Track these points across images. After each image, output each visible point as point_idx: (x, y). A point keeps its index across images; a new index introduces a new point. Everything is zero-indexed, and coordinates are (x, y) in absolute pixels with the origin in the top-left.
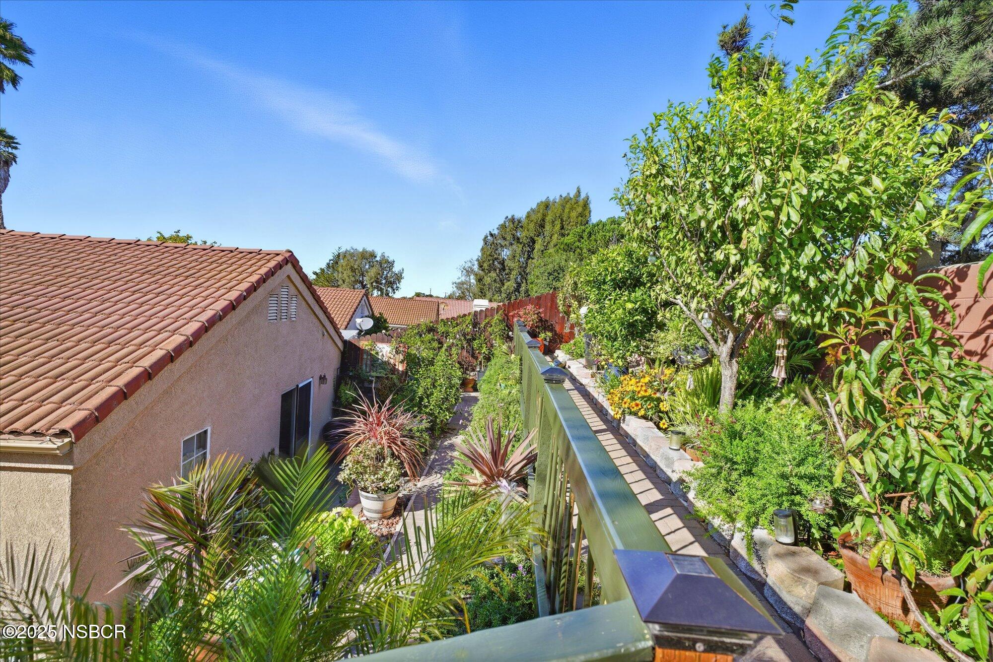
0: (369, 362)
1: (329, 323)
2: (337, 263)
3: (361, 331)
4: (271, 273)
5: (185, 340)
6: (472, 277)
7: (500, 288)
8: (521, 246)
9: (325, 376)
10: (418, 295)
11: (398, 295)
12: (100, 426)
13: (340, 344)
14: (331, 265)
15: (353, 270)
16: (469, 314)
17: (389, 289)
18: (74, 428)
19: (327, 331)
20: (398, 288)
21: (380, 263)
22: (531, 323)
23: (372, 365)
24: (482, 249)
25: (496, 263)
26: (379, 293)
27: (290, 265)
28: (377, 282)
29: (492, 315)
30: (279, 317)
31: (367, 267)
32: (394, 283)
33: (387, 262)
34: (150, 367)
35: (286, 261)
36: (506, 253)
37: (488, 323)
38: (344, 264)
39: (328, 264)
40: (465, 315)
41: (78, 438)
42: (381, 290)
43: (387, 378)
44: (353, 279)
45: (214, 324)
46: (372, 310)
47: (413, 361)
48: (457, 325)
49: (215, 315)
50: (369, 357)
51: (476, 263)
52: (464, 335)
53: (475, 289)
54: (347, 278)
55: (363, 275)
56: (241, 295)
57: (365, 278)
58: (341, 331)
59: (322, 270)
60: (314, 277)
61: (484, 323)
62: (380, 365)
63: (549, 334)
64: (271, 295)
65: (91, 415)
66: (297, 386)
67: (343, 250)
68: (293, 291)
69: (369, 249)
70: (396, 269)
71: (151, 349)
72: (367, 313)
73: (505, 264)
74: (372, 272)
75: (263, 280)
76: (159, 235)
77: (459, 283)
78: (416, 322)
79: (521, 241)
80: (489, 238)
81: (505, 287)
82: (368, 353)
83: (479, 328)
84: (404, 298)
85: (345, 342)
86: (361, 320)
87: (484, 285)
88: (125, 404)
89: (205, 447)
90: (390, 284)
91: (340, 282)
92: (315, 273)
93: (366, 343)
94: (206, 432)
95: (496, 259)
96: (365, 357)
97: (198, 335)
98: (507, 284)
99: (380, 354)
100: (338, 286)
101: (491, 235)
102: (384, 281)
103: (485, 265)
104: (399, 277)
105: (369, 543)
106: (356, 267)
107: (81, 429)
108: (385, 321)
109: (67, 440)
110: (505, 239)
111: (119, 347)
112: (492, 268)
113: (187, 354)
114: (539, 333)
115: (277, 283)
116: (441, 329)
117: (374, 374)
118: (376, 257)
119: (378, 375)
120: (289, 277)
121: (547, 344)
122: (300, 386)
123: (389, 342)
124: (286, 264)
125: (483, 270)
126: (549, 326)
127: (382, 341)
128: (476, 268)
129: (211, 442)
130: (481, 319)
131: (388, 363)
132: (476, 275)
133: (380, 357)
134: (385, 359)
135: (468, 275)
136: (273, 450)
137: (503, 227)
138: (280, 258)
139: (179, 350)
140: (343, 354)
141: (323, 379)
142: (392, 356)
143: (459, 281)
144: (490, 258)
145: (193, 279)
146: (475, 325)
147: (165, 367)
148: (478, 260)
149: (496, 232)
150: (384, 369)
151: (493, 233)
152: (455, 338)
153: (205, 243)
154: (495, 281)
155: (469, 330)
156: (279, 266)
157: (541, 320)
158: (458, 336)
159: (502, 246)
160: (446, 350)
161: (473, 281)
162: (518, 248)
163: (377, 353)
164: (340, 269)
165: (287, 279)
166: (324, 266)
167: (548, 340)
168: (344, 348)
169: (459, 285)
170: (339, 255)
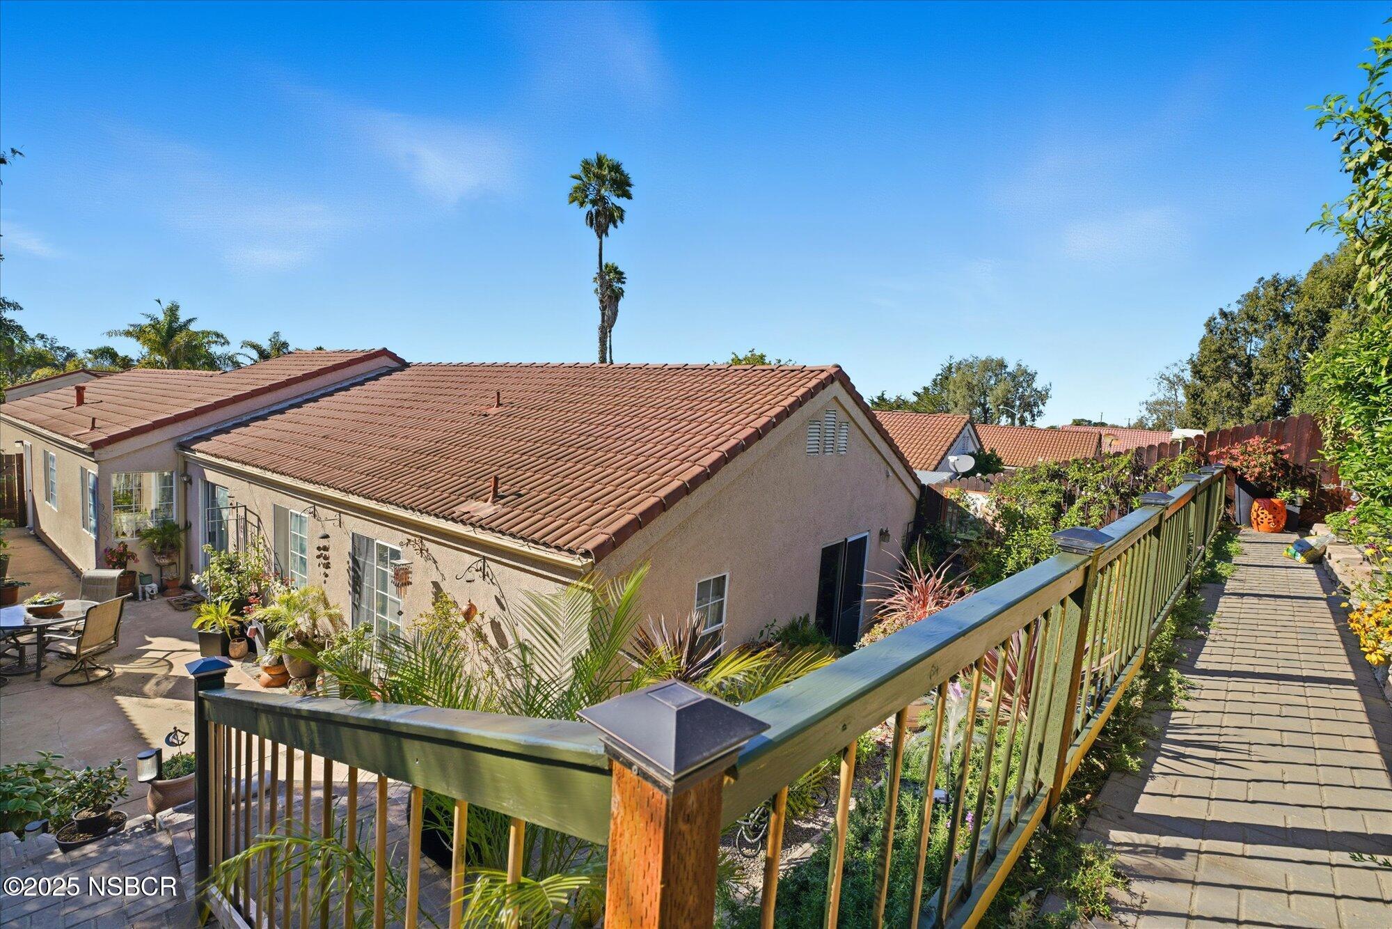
0: (955, 518)
1: (897, 460)
2: (947, 378)
3: (957, 474)
4: (810, 394)
5: (703, 471)
6: (1181, 391)
7: (1240, 409)
8: (1291, 329)
9: (887, 531)
10: (1078, 423)
11: (1041, 423)
12: (617, 552)
13: (915, 490)
14: (938, 381)
15: (970, 387)
16: (1127, 451)
17: (1027, 415)
18: (595, 549)
19: (894, 472)
20: (1040, 413)
21: (1013, 377)
22: (1257, 470)
23: (960, 523)
24: (1203, 341)
25: (1233, 365)
26: (1010, 420)
27: (837, 384)
28: (1006, 404)
29: (1173, 456)
30: (821, 450)
31: (992, 382)
32: (1036, 404)
33: (1025, 372)
34: (665, 498)
35: (831, 379)
36: (1255, 346)
37: (1163, 468)
38: (958, 379)
39: (935, 381)
40: (1118, 454)
41: (598, 560)
42: (1012, 416)
43: (980, 543)
44: (970, 400)
45: (736, 455)
46: (980, 443)
47: (1011, 518)
48: (1103, 469)
49: (737, 444)
50: (956, 511)
51: (1189, 367)
52: (1115, 486)
53: (1185, 410)
54: (961, 400)
55: (984, 394)
56: (770, 421)
57: (988, 398)
58: (917, 471)
59: (926, 389)
60: (915, 399)
61: (1155, 468)
62: (971, 523)
63: (1303, 493)
64: (813, 422)
65: (609, 539)
66: (846, 540)
67: (957, 359)
68: (842, 416)
69: (996, 356)
70: (1038, 384)
71: (671, 479)
72: (972, 449)
73: (1253, 365)
74: (999, 391)
75: (799, 403)
76: (734, 356)
77: (1157, 403)
78: (1030, 463)
79: (1293, 319)
80: (1219, 320)
81: (1252, 407)
82: (954, 505)
83: (1146, 476)
84: (1052, 428)
85: (922, 488)
86: (956, 458)
87: (1203, 404)
88: (639, 534)
89: (722, 596)
90: (1028, 406)
91: (951, 405)
92: (916, 394)
93: (952, 490)
94: (724, 577)
95: (1234, 357)
96: (950, 509)
97: (716, 466)
98: (1255, 402)
99: (972, 507)
100: (948, 411)
101: (1224, 315)
102: (1018, 403)
103: (1207, 370)
104: (1043, 397)
105: (865, 749)
106: (975, 383)
107: (601, 552)
108: (999, 460)
109: (590, 560)
110: (1253, 319)
111: (646, 475)
112: (1222, 373)
113: (704, 488)
114: (1278, 490)
115: (819, 406)
116: (1073, 474)
117: (962, 536)
118: (1006, 367)
119: (969, 537)
120: (836, 398)
121: (1297, 510)
122: (849, 541)
123: (986, 490)
124: (832, 383)
125: (1202, 378)
126: (1304, 478)
127: (977, 489)
128: (1188, 376)
129: (729, 591)
130: (1149, 460)
131: (983, 521)
132: (1186, 387)
133: (971, 512)
134: (979, 515)
135: (1172, 385)
136: (807, 616)
137: (1253, 297)
138: (823, 375)
139: (696, 482)
140: (919, 503)
141: (884, 535)
142: (990, 512)
143: (1153, 399)
144: (1217, 356)
145: (727, 404)
146: (1137, 470)
147: (680, 499)
148: (1191, 362)
149: (1235, 308)
150: (977, 529)
151: (1226, 310)
152: (1098, 489)
153: (779, 361)
154: (1228, 395)
155: (1124, 478)
156: (822, 385)
157: (1284, 465)
158: (1103, 487)
159: (1246, 332)
160: (1081, 509)
161: (1182, 398)
162: (1284, 334)
163: (968, 506)
164: (951, 387)
165: (835, 402)
166: (928, 384)
167: (1299, 502)
168: (921, 495)
169: (1153, 407)
170: (950, 368)
